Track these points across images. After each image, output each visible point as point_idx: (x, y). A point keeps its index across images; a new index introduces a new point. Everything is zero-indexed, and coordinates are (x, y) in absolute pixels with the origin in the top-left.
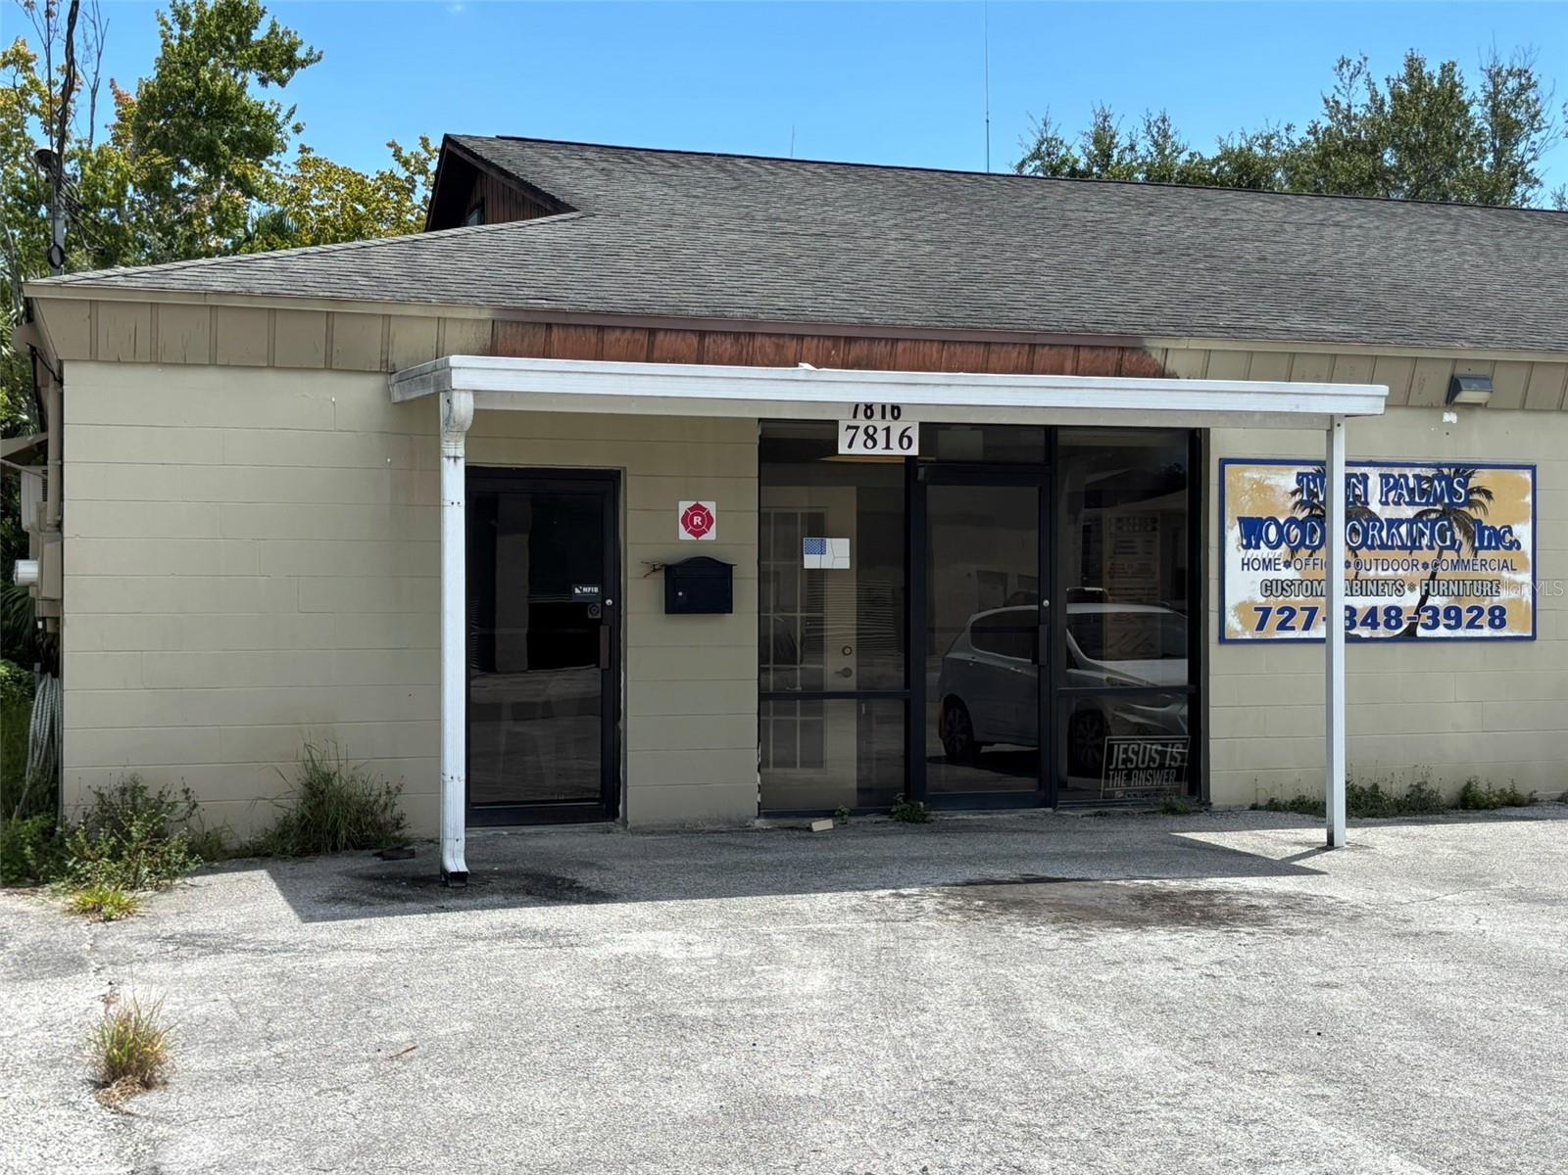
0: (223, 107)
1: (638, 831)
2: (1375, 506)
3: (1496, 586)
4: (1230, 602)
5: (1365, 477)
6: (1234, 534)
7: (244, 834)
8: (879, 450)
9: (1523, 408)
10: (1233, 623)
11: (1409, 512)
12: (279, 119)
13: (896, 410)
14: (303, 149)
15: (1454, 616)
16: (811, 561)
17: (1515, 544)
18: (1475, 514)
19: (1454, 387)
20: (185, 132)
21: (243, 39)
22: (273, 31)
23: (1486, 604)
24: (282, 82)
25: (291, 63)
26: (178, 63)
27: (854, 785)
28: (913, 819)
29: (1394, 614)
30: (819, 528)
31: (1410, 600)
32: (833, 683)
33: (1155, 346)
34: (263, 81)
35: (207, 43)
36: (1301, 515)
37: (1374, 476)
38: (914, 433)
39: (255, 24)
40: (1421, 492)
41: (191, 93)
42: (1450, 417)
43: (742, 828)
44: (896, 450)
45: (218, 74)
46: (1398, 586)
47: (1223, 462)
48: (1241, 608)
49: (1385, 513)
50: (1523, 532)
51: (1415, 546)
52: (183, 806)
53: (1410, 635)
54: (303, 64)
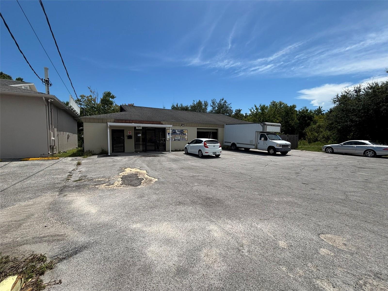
0: (108, 101)
1: (126, 153)
2: (177, 132)
3: (185, 137)
4: (167, 138)
5: (176, 131)
6: (167, 134)
7: (97, 153)
8: (139, 129)
9: (186, 126)
10: (167, 139)
11: (179, 133)
12: (113, 102)
13: (140, 126)
14: (115, 104)
15: (182, 139)
16: (138, 136)
17: (186, 135)
18: (183, 133)
19: (182, 125)
20: (105, 103)
21: (110, 95)
22: (112, 95)
23: (184, 138)
24: (113, 99)
25: (114, 98)
26: (104, 97)
27: (142, 150)
28: (146, 152)
29: (178, 139)
30: (139, 133)
31: (179, 138)
32: (140, 143)
33: (162, 122)
34: (112, 99)
35: (107, 96)
36: (172, 133)
37: (177, 130)
38: (141, 128)
39: (111, 94)
40: (180, 131)
41: (105, 100)
42: (182, 127)
43: (133, 153)
44: (140, 129)
45: (108, 98)
46: (178, 137)
47: (167, 129)
48: (168, 139)
49: (177, 133)
50: (187, 134)
51: (180, 135)
52: (93, 151)
53: (179, 140)
54: (115, 98)
